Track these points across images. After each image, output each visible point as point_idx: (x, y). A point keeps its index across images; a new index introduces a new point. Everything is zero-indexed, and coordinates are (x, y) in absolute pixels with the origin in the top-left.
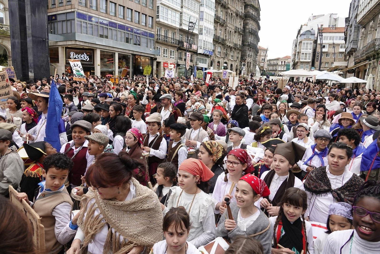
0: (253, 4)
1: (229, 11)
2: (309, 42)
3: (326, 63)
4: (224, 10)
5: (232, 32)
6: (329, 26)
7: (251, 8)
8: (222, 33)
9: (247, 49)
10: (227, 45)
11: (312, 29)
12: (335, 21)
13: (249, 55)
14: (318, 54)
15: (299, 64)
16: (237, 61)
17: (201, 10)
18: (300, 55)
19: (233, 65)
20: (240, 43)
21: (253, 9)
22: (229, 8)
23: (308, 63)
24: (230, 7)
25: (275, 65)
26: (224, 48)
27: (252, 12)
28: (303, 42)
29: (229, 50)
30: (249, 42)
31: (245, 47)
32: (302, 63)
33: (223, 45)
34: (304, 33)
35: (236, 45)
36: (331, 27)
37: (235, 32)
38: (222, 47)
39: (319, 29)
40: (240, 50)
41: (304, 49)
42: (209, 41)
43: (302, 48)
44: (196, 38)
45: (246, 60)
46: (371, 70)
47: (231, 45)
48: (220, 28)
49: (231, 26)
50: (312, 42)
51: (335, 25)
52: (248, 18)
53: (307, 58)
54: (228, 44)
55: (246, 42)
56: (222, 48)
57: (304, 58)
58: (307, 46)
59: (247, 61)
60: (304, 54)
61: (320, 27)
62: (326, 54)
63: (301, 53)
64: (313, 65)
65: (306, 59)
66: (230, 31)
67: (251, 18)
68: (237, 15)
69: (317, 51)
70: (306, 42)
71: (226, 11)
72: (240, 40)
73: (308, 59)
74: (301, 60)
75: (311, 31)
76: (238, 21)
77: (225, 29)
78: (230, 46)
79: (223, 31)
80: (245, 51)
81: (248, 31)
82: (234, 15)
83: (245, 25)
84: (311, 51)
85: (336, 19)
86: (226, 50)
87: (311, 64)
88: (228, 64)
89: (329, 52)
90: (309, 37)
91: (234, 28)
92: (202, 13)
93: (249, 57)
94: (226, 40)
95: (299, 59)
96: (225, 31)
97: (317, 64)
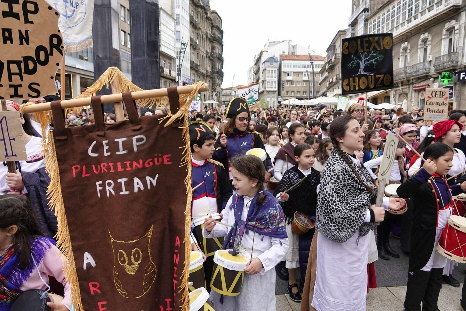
0: (217, 25)
1: (200, 32)
2: (274, 69)
3: (292, 92)
4: (194, 31)
5: (204, 57)
6: (289, 53)
7: (217, 29)
8: (195, 57)
9: (216, 77)
10: (201, 72)
11: (274, 56)
12: (294, 48)
13: (218, 83)
14: (283, 83)
15: (265, 93)
16: (209, 91)
17: (177, 30)
18: (266, 84)
19: (206, 95)
20: (210, 69)
21: (218, 31)
22: (200, 29)
23: (274, 92)
24: (201, 27)
25: (228, 95)
26: (198, 75)
27: (217, 34)
28: (267, 69)
29: (202, 77)
30: (217, 69)
31: (214, 74)
32: (268, 92)
33: (196, 71)
34: (267, 60)
35: (207, 71)
36: (290, 54)
37: (206, 56)
38: (195, 73)
39: (281, 56)
40: (211, 78)
41: (269, 77)
42: (187, 67)
43: (267, 75)
44: (173, 62)
45: (215, 89)
46: (398, 96)
47: (205, 72)
48: (193, 51)
49: (203, 50)
50: (276, 69)
51: (294, 52)
52: (215, 42)
53: (273, 86)
54: (201, 70)
55: (215, 69)
56: (196, 75)
57: (270, 87)
58: (272, 74)
59: (217, 90)
60: (270, 82)
61: (281, 54)
62: (290, 83)
63: (267, 81)
64: (279, 94)
65: (272, 88)
66: (202, 56)
67: (218, 42)
68: (207, 37)
69: (282, 79)
70: (270, 69)
71: (197, 32)
72: (210, 66)
73: (274, 88)
74: (267, 89)
75: (274, 57)
76: (208, 44)
77: (198, 53)
78: (203, 73)
79: (195, 55)
80: (215, 79)
81: (215, 56)
82: (205, 37)
83: (213, 48)
84: (276, 79)
85: (294, 46)
86: (199, 77)
87: (277, 93)
88: (202, 95)
89: (294, 80)
90: (273, 64)
91: (205, 52)
92: (179, 33)
93: (218, 86)
94: (199, 66)
95: (265, 88)
96: (198, 56)
97: (283, 93)
